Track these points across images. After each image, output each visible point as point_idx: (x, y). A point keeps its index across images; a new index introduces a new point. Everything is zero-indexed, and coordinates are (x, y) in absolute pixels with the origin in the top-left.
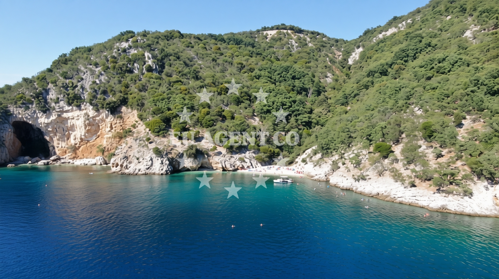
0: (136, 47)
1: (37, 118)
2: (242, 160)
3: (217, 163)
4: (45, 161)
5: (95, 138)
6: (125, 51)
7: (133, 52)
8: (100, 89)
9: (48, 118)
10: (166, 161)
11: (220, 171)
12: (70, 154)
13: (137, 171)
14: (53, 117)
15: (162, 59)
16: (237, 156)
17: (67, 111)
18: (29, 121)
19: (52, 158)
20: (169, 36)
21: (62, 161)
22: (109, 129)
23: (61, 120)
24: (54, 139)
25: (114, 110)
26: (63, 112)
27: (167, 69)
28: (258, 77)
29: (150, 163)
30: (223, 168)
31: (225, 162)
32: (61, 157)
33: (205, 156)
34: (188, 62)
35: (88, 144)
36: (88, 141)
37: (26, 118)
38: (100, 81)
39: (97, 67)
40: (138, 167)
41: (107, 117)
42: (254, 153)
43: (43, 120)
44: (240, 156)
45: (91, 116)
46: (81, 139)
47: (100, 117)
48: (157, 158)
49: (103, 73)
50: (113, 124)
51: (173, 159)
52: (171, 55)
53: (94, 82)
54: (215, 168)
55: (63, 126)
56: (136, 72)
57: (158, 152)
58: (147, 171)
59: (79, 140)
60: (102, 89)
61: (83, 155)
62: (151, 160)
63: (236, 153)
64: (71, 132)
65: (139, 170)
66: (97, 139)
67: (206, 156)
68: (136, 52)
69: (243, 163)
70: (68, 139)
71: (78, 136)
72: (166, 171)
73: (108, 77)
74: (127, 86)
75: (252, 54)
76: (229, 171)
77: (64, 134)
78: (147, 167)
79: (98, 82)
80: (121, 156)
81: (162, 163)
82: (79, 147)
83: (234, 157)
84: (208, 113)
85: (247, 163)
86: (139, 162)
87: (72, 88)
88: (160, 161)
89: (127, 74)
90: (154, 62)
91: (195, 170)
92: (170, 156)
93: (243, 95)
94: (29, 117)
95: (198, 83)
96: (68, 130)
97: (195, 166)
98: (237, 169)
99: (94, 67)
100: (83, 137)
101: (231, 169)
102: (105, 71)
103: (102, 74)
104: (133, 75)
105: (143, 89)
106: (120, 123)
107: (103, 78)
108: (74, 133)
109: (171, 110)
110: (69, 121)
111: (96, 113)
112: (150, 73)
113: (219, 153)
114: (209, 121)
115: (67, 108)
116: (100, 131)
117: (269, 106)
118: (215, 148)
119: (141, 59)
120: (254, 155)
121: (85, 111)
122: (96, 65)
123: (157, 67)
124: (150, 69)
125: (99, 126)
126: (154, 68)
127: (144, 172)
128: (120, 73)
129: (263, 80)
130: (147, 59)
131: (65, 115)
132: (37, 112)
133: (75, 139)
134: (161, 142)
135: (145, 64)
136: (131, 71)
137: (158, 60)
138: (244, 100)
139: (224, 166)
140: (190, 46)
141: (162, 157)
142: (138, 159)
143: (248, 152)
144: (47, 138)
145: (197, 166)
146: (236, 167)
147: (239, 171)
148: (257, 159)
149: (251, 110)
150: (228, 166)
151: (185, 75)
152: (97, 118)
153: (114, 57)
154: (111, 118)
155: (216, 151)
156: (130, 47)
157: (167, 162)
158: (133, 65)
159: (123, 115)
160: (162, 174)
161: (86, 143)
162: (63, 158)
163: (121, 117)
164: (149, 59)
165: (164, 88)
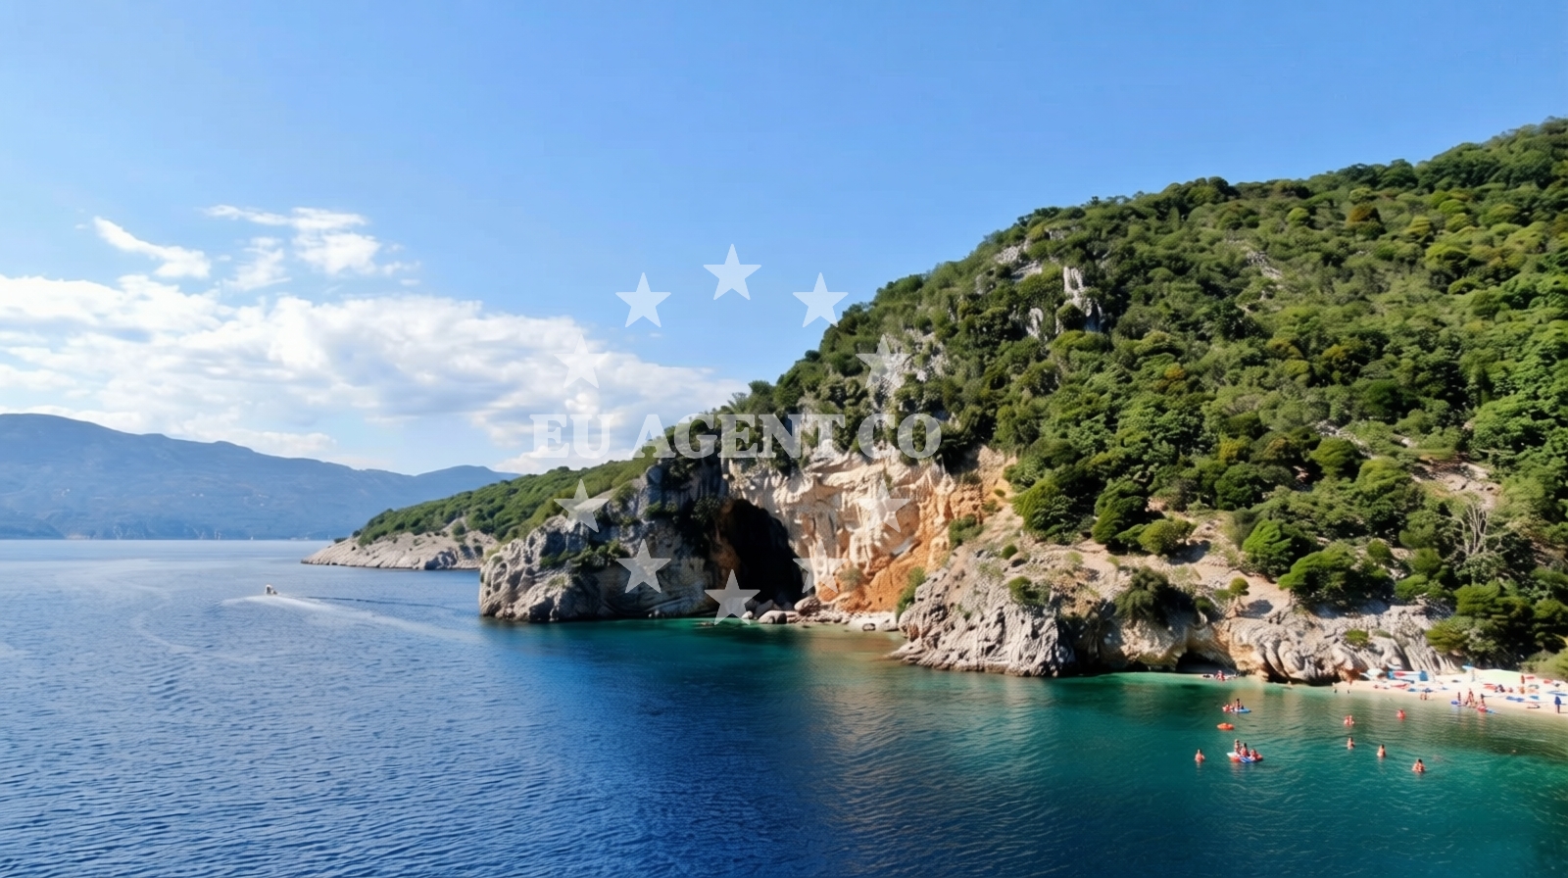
0: (1042, 257)
1: (771, 489)
2: (1358, 641)
3: (1248, 647)
4: (776, 614)
5: (909, 548)
6: (1006, 273)
7: (1034, 270)
8: (921, 396)
9: (793, 489)
10: (1052, 625)
11: (1259, 679)
12: (846, 595)
13: (954, 656)
14: (806, 486)
15: (1121, 281)
16: (1341, 624)
17: (838, 468)
18: (754, 499)
19: (798, 606)
20: (1180, 203)
21: (823, 613)
22: (941, 519)
23: (826, 496)
24: (810, 548)
25: (956, 457)
26: (829, 469)
27: (1134, 312)
28: (1524, 299)
29: (995, 632)
30: (1267, 667)
31: (1277, 644)
32: (824, 603)
33: (1197, 620)
34: (1218, 280)
35: (893, 566)
36: (893, 557)
37: (747, 490)
38: (930, 372)
39: (926, 333)
40: (964, 644)
41: (937, 482)
42: (1428, 612)
43: (782, 496)
44: (1351, 622)
45: (896, 479)
46: (875, 550)
47: (921, 482)
48: (1021, 616)
49: (940, 346)
50: (952, 505)
51: (1076, 620)
52: (1159, 264)
53: (912, 378)
54: (1240, 667)
55: (827, 511)
56: (1034, 333)
57: (1028, 596)
58: (987, 661)
59: (870, 555)
60: (927, 395)
61: (880, 599)
62: (1001, 620)
63: (1338, 611)
64: (849, 529)
65: (961, 656)
66: (915, 551)
67: (1204, 618)
68: (1039, 271)
69: (1362, 655)
70: (843, 550)
71: (867, 542)
72: (1044, 664)
73: (950, 357)
74: (1000, 382)
75: (1530, 209)
76: (1295, 681)
77: (834, 536)
78: (987, 645)
79: (921, 376)
80: (926, 606)
81: (1035, 635)
82: (873, 574)
83: (1321, 627)
84: (1243, 455)
85: (1381, 653)
86: (971, 628)
87: (852, 401)
88: (1028, 629)
89: (1004, 344)
90: (1089, 295)
91: (1166, 669)
92: (1066, 611)
93: (1421, 376)
94: (753, 488)
95: (1243, 348)
96: (842, 525)
97: (1160, 655)
98: (1336, 679)
99: (920, 333)
100: (878, 544)
101: (1298, 675)
102: (945, 343)
103: (935, 352)
104: (1024, 342)
105: (1047, 384)
106: (972, 499)
107: (939, 363)
108: (857, 532)
109: (1106, 451)
110: (844, 495)
111: (909, 471)
112: (1075, 332)
113: (1261, 608)
114: (1241, 484)
115: (838, 458)
116: (921, 525)
117: (1539, 415)
118: (1242, 589)
119: (1049, 292)
120: (1423, 623)
121: (879, 467)
122: (925, 326)
123: (1099, 309)
124: (1075, 320)
125: (918, 508)
126: (1089, 313)
127: (973, 662)
128: (985, 344)
129: (1539, 311)
130: (1068, 289)
131: (833, 480)
132: (770, 472)
133: (859, 550)
134: (1049, 562)
135: (1061, 302)
136: (1017, 333)
137: (1104, 288)
138: (1422, 399)
139: (1273, 661)
140: (1245, 221)
141: (1039, 614)
142: (967, 617)
143: (1395, 609)
144: (796, 547)
145: (1171, 651)
146: (1329, 669)
147: (1343, 687)
148: (1435, 640)
149: (1453, 434)
150: (1289, 664)
151: (1196, 325)
152: (912, 486)
153: (974, 297)
154: (948, 484)
155: (1246, 600)
156: (1025, 258)
157: (1055, 634)
158: (1027, 310)
159: (981, 474)
160: (1027, 674)
161: (888, 563)
162: (826, 607)
163: (974, 481)
164: (1074, 285)
165: (1105, 379)
